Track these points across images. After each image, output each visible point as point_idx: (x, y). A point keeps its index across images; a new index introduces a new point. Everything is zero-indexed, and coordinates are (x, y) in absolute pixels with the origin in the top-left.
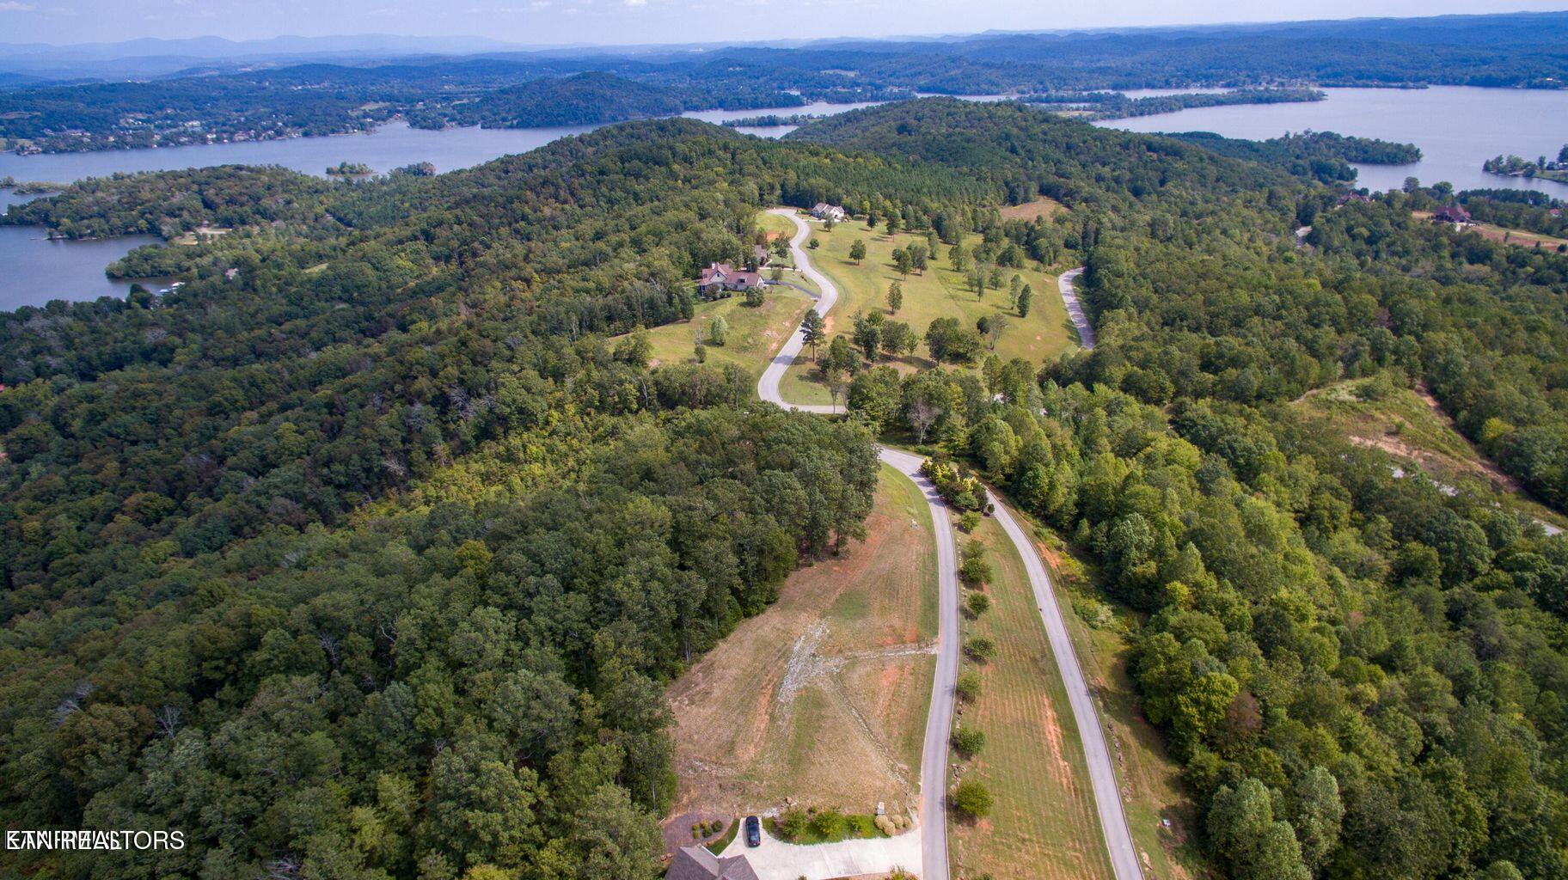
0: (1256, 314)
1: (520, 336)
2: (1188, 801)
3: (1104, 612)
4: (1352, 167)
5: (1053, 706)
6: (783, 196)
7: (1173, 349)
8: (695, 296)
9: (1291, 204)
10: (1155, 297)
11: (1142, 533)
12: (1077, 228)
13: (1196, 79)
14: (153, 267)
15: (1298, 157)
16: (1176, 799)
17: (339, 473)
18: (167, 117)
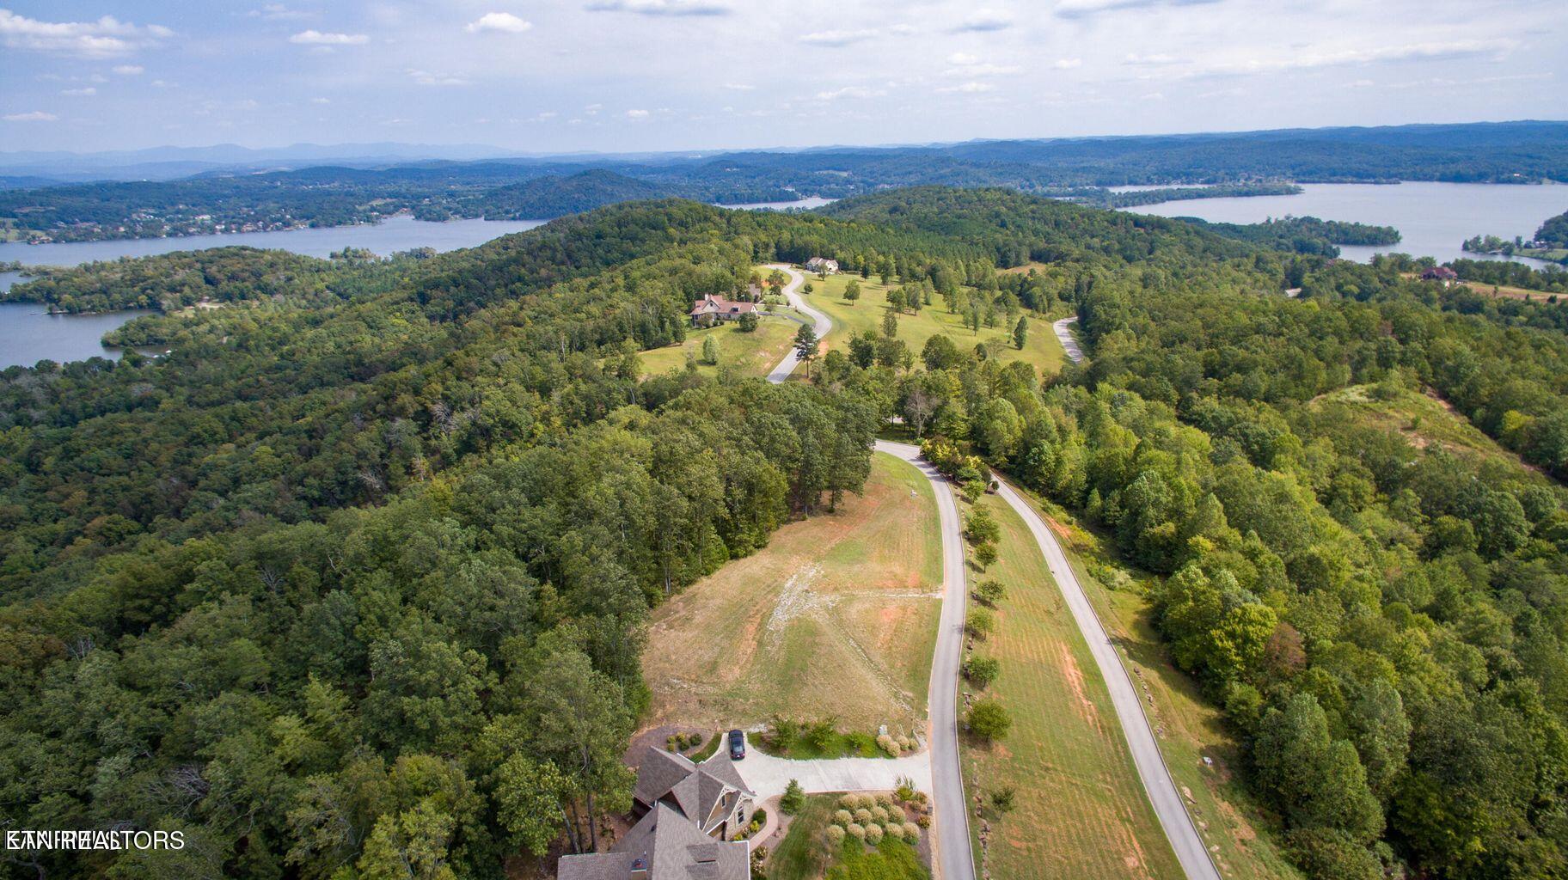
0: (1257, 333)
1: (507, 353)
2: (1229, 741)
3: (1122, 576)
4: (1334, 247)
5: (1071, 652)
6: (777, 254)
7: (1177, 358)
8: (688, 326)
9: (1280, 269)
10: (1153, 324)
11: (1159, 490)
12: (1069, 281)
13: (1177, 177)
14: (149, 335)
15: (1281, 237)
16: (1217, 740)
17: (311, 486)
18: (178, 212)
